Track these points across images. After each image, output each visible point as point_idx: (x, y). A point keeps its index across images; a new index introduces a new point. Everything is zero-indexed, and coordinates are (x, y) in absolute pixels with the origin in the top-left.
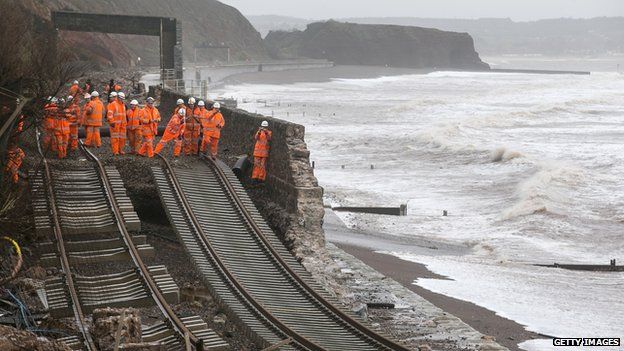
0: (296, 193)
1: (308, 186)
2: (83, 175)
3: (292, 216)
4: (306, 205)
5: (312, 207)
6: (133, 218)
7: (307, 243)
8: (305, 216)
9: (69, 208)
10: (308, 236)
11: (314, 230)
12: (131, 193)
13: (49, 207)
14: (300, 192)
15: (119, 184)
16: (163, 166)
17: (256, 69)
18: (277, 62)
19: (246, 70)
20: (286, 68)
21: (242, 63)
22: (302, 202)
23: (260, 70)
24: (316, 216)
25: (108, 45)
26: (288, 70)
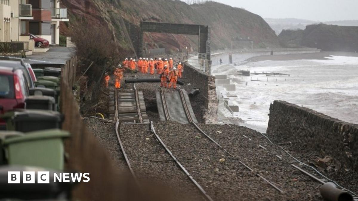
0: (208, 102)
1: (213, 99)
2: (129, 94)
3: (206, 110)
4: (211, 106)
5: (214, 106)
6: (143, 107)
7: (210, 119)
8: (211, 110)
9: (122, 104)
10: (211, 117)
11: (214, 115)
12: (145, 100)
13: (115, 104)
14: (209, 101)
15: (142, 97)
16: (160, 92)
17: (269, 53)
18: (284, 49)
19: (262, 54)
20: (289, 53)
21: (261, 50)
22: (210, 105)
23: (272, 54)
24: (215, 110)
25: (176, 39)
26: (290, 54)
